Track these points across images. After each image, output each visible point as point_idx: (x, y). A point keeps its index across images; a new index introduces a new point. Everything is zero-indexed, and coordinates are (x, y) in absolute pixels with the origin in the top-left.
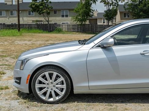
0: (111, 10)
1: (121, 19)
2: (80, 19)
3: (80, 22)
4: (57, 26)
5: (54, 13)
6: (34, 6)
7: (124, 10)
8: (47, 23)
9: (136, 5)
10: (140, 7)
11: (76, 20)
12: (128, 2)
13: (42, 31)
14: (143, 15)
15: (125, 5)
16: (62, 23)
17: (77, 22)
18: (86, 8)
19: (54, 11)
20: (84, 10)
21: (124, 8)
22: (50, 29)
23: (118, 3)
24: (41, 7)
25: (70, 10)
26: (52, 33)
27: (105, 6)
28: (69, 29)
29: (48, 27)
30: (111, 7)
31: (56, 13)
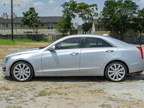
0: (87, 23)
1: (96, 30)
2: (62, 30)
3: (62, 33)
4: (44, 36)
5: (42, 26)
6: (25, 20)
7: (98, 24)
8: (36, 34)
9: (107, 20)
10: (110, 21)
11: (59, 32)
12: (101, 17)
13: (31, 40)
14: (113, 28)
15: (98, 19)
16: (48, 34)
17: (60, 33)
18: (67, 22)
19: (42, 24)
20: (65, 23)
21: (98, 21)
22: (38, 38)
23: (93, 17)
24: (30, 21)
25: (54, 23)
26: (39, 42)
27: (83, 20)
28: (53, 39)
29: (36, 37)
30: (88, 21)
31: (43, 26)
